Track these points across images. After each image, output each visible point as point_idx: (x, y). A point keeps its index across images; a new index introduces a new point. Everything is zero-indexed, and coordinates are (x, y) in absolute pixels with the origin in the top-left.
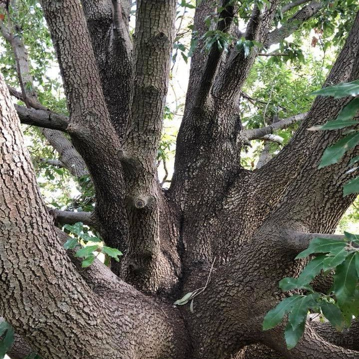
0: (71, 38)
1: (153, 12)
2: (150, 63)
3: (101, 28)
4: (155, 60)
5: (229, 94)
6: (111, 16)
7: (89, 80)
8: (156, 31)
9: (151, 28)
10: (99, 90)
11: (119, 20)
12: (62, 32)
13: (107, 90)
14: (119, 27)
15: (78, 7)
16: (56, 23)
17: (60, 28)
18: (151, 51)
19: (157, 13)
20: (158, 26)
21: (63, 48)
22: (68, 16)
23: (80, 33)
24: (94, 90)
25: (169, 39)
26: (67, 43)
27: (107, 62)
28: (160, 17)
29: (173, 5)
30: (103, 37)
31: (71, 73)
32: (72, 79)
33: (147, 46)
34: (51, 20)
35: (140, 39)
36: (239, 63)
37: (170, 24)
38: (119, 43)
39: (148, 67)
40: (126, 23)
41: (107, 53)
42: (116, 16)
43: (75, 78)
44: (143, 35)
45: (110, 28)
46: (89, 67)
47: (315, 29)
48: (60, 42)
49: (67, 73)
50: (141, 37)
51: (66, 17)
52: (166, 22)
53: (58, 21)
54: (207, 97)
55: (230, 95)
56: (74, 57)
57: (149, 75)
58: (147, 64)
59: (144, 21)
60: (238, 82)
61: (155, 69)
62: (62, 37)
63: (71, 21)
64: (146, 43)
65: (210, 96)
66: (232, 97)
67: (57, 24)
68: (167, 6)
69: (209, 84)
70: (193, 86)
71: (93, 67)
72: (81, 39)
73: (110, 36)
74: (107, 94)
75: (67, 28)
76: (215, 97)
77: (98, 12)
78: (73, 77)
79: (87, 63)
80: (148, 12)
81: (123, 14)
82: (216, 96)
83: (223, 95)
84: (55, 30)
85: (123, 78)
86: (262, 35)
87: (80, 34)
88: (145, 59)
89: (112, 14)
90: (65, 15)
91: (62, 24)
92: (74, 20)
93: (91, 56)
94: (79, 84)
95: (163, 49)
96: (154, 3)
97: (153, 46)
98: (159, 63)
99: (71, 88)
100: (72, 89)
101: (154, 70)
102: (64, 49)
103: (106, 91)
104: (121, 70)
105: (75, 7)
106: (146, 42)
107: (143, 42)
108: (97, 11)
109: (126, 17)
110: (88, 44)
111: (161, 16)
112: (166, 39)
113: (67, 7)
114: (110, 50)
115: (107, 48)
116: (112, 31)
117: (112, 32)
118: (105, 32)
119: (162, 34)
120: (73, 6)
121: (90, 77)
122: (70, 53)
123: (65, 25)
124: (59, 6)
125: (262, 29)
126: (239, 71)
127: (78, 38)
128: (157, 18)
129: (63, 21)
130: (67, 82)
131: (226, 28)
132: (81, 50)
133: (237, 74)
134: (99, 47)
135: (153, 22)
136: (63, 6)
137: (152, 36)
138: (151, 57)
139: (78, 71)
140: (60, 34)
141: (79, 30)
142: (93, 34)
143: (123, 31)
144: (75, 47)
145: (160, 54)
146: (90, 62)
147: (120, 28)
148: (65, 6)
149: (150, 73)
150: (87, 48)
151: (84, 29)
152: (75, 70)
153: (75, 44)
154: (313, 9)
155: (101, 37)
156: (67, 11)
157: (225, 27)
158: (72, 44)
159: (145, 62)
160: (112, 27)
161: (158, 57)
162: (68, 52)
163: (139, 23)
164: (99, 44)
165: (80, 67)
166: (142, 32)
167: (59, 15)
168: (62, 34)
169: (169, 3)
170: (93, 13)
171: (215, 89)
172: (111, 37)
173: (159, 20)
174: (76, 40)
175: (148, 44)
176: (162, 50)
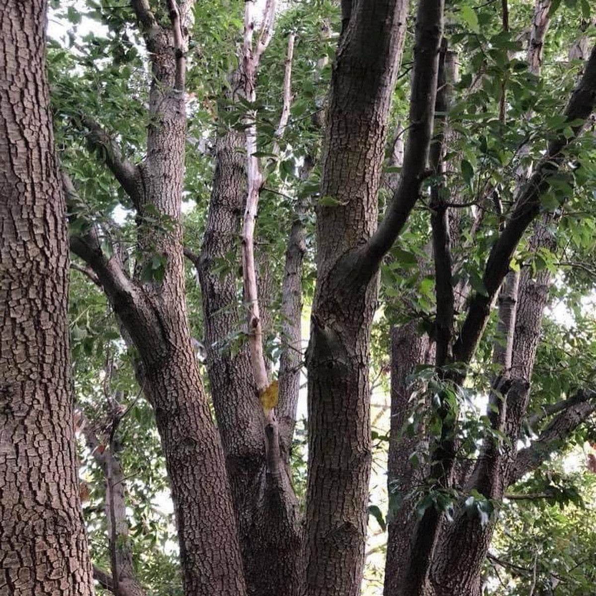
0: (203, 499)
1: (334, 493)
2: (329, 569)
3: (246, 469)
4: (337, 566)
5: (461, 578)
6: (264, 451)
7: (225, 568)
8: (339, 520)
9: (330, 516)
10: (239, 586)
11: (276, 460)
12: (189, 490)
13: (251, 574)
14: (275, 470)
15: (216, 451)
16: (181, 477)
17: (187, 485)
18: (330, 551)
19: (341, 493)
20: (342, 513)
21: (189, 515)
22: (201, 466)
23: (217, 491)
24: (233, 586)
25: (360, 531)
26: (195, 508)
27: (253, 525)
28: (344, 500)
29: (365, 480)
30: (250, 484)
31: (197, 557)
32: (197, 567)
33: (325, 544)
34: (175, 471)
35: (314, 532)
36: (473, 522)
37: (361, 507)
38: (275, 496)
39: (326, 578)
40: (285, 460)
41: (255, 510)
42: (271, 453)
43: (203, 566)
44: (318, 524)
45: (261, 469)
46: (227, 546)
47: (590, 442)
48: (185, 506)
49: (191, 558)
50: (315, 528)
51: (197, 467)
52: (355, 504)
53: (185, 473)
54: (423, 586)
55: (464, 580)
56: (204, 530)
57: (328, 589)
58: (325, 570)
59: (320, 505)
60: (474, 555)
61: (338, 579)
62: (189, 498)
63: (204, 473)
64: (324, 539)
65: (428, 583)
66: (467, 584)
67: (183, 478)
68: (355, 482)
69: (425, 564)
70: (397, 559)
71: (233, 545)
72: (217, 500)
73: (260, 483)
74: (251, 579)
75: (197, 484)
76: (437, 584)
77: (244, 445)
78: (201, 564)
79: (225, 540)
80: (326, 492)
81: (282, 447)
82: (438, 582)
83: (450, 580)
84: (179, 487)
85: (279, 552)
86: (504, 474)
87: (216, 493)
88: (322, 564)
89: (264, 447)
90: (196, 464)
91: (191, 478)
92: (210, 470)
93: (230, 528)
94: (209, 578)
95: (351, 547)
96: (336, 479)
97: (335, 543)
98: (343, 570)
99: (194, 584)
100: (197, 586)
101: (335, 581)
102: (190, 517)
103: (248, 574)
104: (276, 538)
105: (212, 450)
106: (324, 537)
107: (318, 537)
108: (242, 442)
109: (286, 449)
110: (228, 508)
111: (346, 497)
112: (355, 532)
113: (201, 452)
114: (260, 505)
115: (254, 502)
116: (264, 475)
117: (264, 478)
118: (252, 476)
119: (348, 525)
120: (209, 450)
121: (228, 564)
122: (198, 523)
123: (194, 480)
124: (189, 452)
125: (502, 464)
126: (473, 537)
127: (212, 499)
128: (340, 501)
129: (192, 473)
130: (190, 574)
131: (445, 474)
132: (216, 518)
133: (471, 542)
134: (242, 499)
135: (333, 507)
136: (195, 451)
137: (333, 528)
138: (331, 561)
139: (209, 555)
140: (186, 494)
141: (215, 486)
142: (233, 477)
143: (281, 477)
144: (207, 514)
145: (346, 555)
146: (229, 538)
147: (277, 472)
148: (198, 451)
149: (331, 586)
150: (225, 514)
151: (223, 484)
152: (204, 553)
153: (208, 509)
154: (579, 414)
155: (246, 484)
156: (199, 458)
157: (442, 472)
158: (203, 510)
159: (322, 568)
160: (264, 471)
161: (343, 559)
162: (196, 522)
163: (313, 507)
164: (242, 494)
165: (213, 548)
166: (317, 520)
167: (187, 465)
168: (189, 494)
169: (357, 478)
170: (235, 446)
171: (434, 567)
172: (263, 485)
173: (343, 504)
174: (209, 504)
175: (326, 541)
176: (348, 549)
